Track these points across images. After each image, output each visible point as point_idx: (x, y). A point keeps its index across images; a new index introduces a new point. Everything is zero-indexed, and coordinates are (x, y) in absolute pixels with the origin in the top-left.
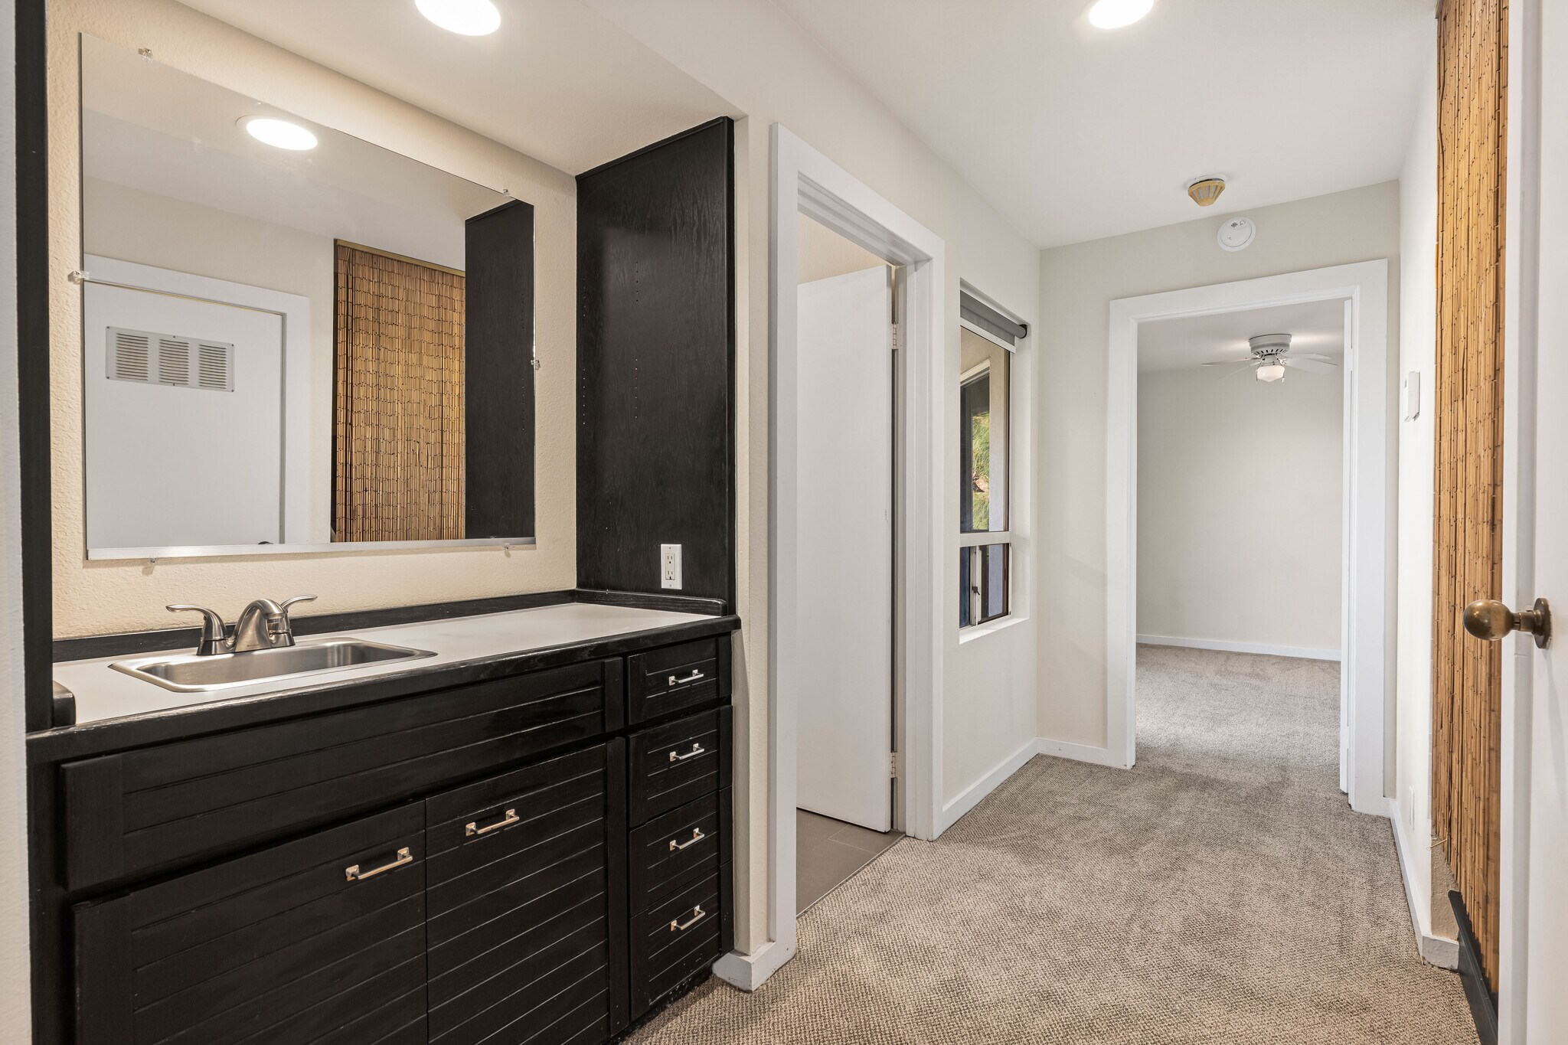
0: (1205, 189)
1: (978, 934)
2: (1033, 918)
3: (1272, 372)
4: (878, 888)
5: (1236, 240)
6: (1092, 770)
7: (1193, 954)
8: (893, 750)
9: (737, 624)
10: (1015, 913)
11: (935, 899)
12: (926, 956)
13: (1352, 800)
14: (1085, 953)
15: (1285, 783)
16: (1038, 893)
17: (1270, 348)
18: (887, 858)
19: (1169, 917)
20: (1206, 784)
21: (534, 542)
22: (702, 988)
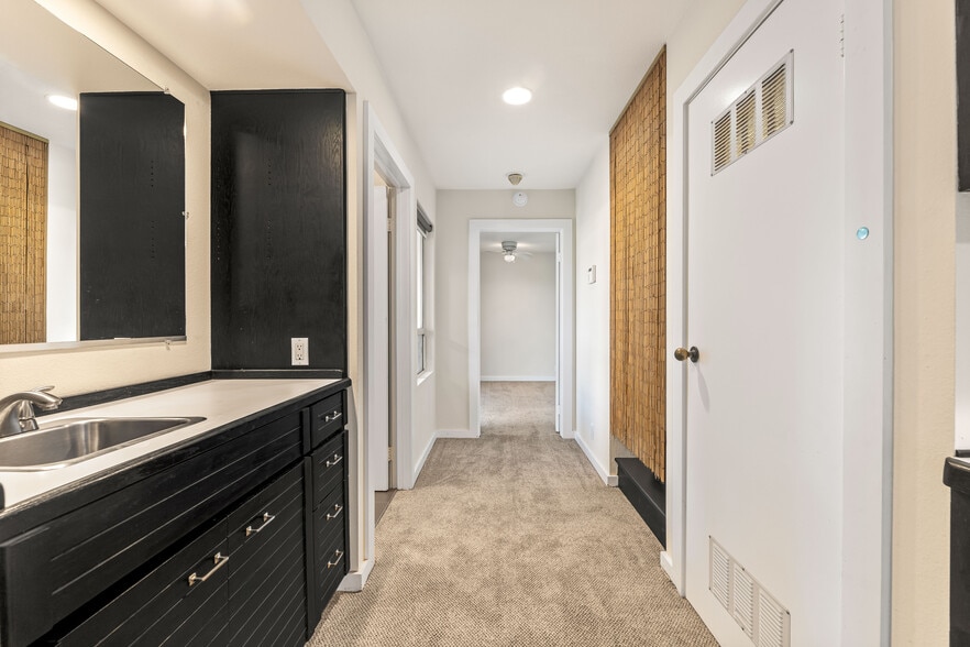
0: (515, 178)
1: (457, 525)
2: (477, 511)
3: (509, 258)
4: (398, 519)
5: (521, 201)
6: (465, 441)
7: (542, 506)
8: (390, 446)
9: (349, 383)
10: (468, 511)
11: (429, 516)
12: (440, 542)
13: (562, 434)
14: (505, 518)
15: (537, 432)
16: (472, 500)
17: (509, 247)
18: (394, 503)
19: (526, 495)
20: (511, 438)
21: (185, 339)
22: (333, 599)
